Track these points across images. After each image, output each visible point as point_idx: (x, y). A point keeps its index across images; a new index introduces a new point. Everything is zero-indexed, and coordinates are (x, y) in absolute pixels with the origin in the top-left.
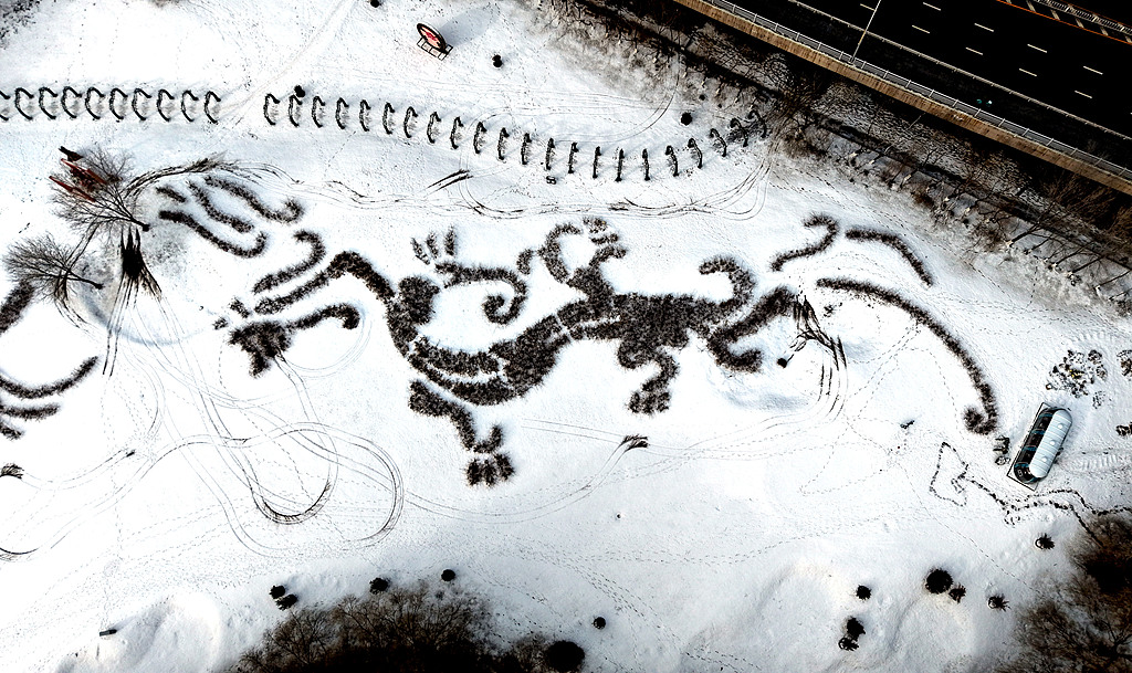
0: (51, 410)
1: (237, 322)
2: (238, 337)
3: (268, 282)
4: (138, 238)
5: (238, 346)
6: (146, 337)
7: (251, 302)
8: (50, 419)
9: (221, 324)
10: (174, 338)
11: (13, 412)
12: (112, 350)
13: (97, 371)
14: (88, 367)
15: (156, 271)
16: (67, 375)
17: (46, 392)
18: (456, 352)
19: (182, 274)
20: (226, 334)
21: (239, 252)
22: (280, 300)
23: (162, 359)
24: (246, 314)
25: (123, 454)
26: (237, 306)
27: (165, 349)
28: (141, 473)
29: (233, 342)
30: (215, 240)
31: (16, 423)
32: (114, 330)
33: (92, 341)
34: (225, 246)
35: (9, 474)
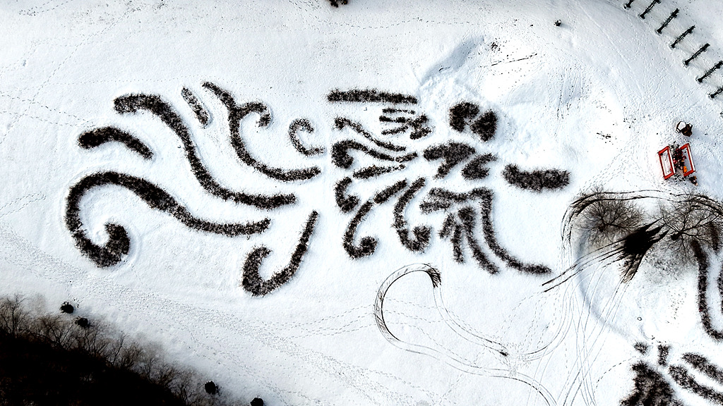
0: (493, 269)
1: (652, 359)
2: (641, 368)
3: (698, 361)
4: (662, 236)
5: (634, 374)
6: (590, 293)
7: (675, 359)
8: (485, 273)
9: (642, 348)
10: (604, 315)
12: (563, 278)
13: (545, 278)
14: (540, 270)
15: (645, 266)
16: (526, 259)
19: (656, 287)
20: (637, 358)
21: (707, 323)
22: (692, 381)
23: (583, 321)
24: (662, 362)
25: (500, 348)
26: (664, 350)
27: (592, 318)
28: (495, 373)
29: (634, 368)
30: (702, 296)
32: (578, 267)
33: (556, 254)
34: (703, 306)
35: (432, 276)
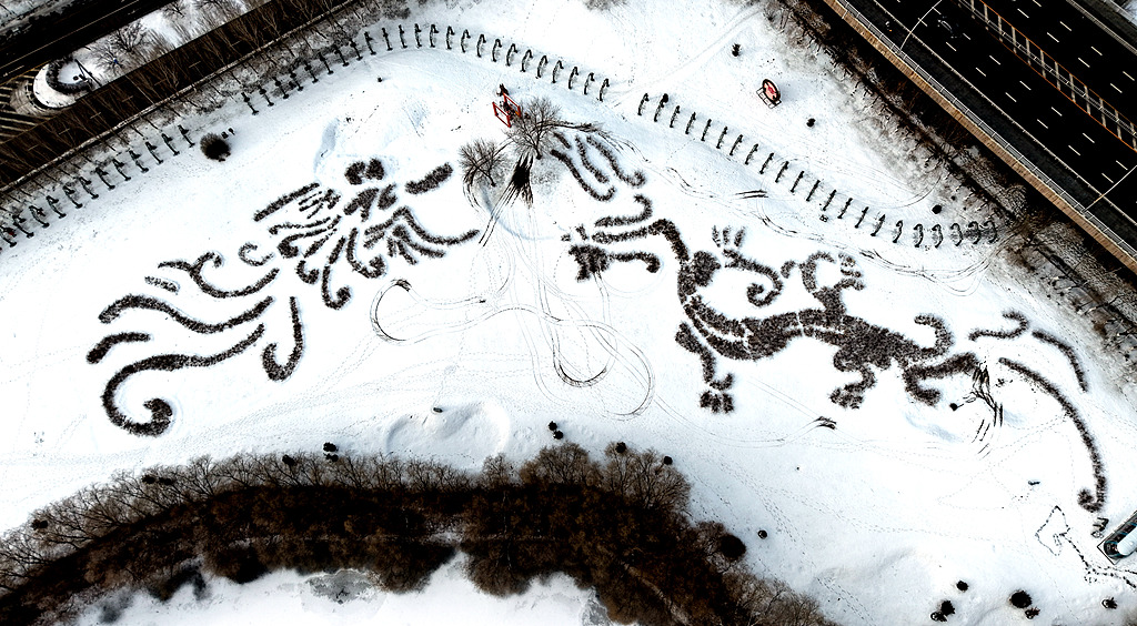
0: (440, 254)
1: (577, 240)
2: (574, 250)
3: (606, 222)
4: (531, 162)
5: (573, 257)
6: (513, 229)
7: (591, 230)
8: (437, 259)
9: (567, 238)
10: (531, 236)
11: (415, 246)
12: (490, 230)
13: (477, 239)
14: (471, 235)
15: (535, 188)
16: (457, 234)
17: (440, 241)
18: (718, 314)
19: (550, 196)
20: (568, 246)
21: (595, 195)
22: (610, 236)
23: (520, 248)
24: (585, 238)
25: (478, 300)
26: (580, 230)
27: (524, 241)
28: (485, 317)
29: (570, 253)
30: (581, 181)
31: (416, 254)
32: (495, 217)
33: (477, 219)
34: (586, 187)
35: (401, 285)
